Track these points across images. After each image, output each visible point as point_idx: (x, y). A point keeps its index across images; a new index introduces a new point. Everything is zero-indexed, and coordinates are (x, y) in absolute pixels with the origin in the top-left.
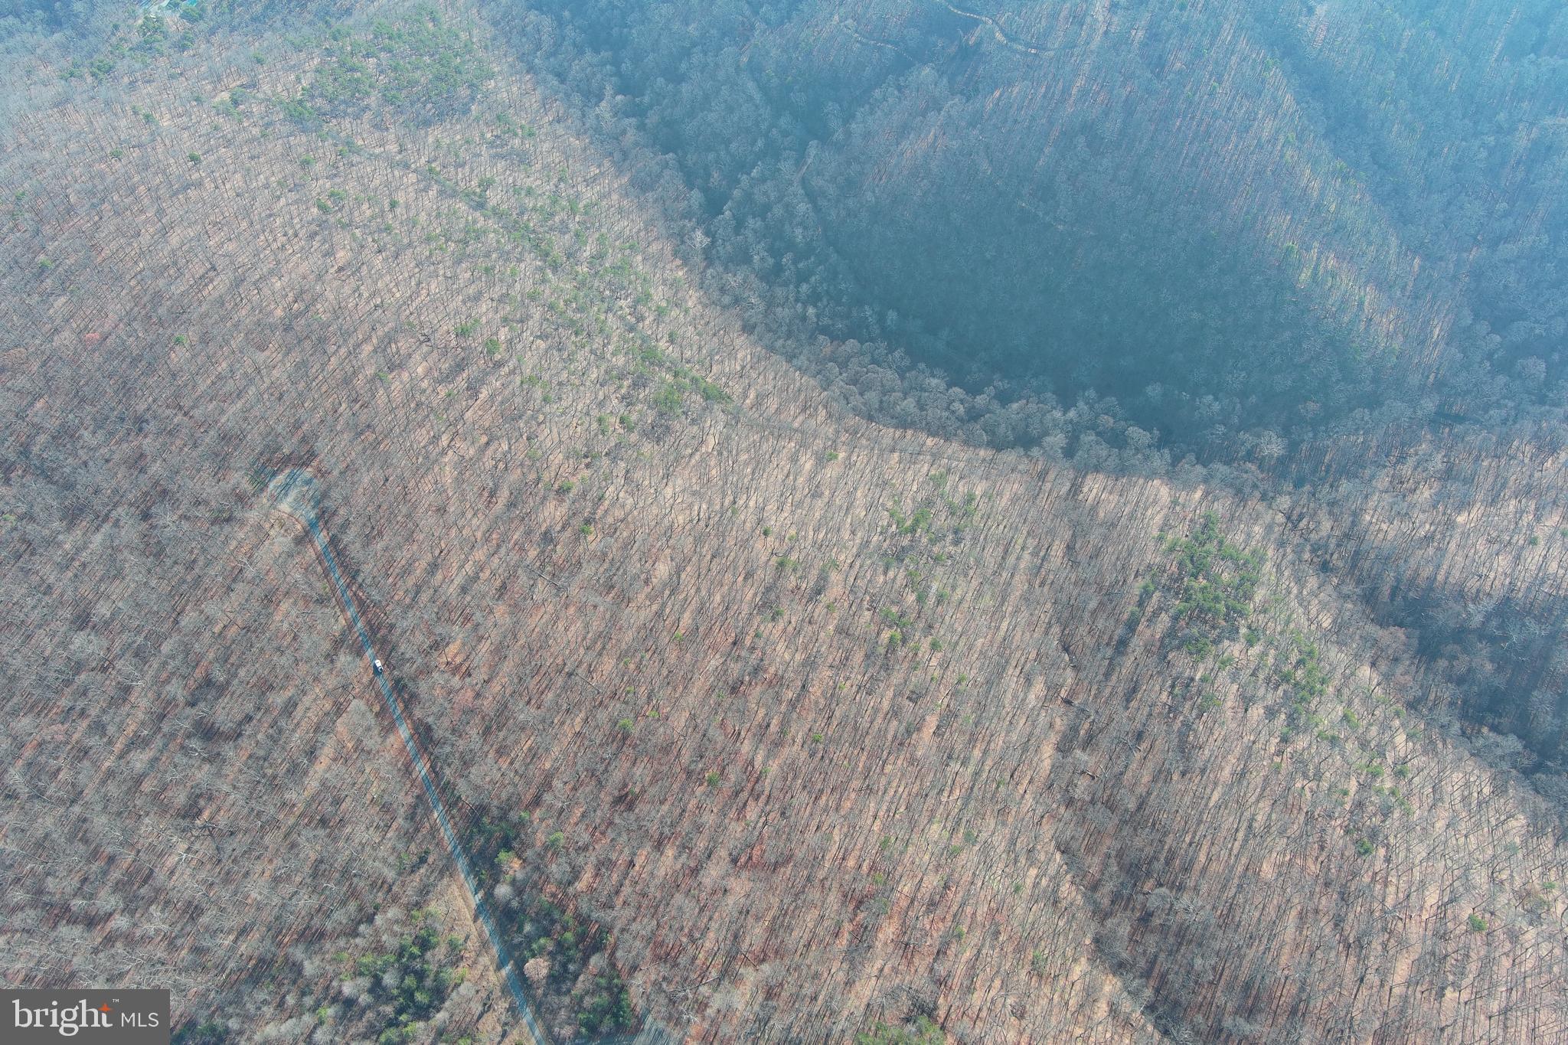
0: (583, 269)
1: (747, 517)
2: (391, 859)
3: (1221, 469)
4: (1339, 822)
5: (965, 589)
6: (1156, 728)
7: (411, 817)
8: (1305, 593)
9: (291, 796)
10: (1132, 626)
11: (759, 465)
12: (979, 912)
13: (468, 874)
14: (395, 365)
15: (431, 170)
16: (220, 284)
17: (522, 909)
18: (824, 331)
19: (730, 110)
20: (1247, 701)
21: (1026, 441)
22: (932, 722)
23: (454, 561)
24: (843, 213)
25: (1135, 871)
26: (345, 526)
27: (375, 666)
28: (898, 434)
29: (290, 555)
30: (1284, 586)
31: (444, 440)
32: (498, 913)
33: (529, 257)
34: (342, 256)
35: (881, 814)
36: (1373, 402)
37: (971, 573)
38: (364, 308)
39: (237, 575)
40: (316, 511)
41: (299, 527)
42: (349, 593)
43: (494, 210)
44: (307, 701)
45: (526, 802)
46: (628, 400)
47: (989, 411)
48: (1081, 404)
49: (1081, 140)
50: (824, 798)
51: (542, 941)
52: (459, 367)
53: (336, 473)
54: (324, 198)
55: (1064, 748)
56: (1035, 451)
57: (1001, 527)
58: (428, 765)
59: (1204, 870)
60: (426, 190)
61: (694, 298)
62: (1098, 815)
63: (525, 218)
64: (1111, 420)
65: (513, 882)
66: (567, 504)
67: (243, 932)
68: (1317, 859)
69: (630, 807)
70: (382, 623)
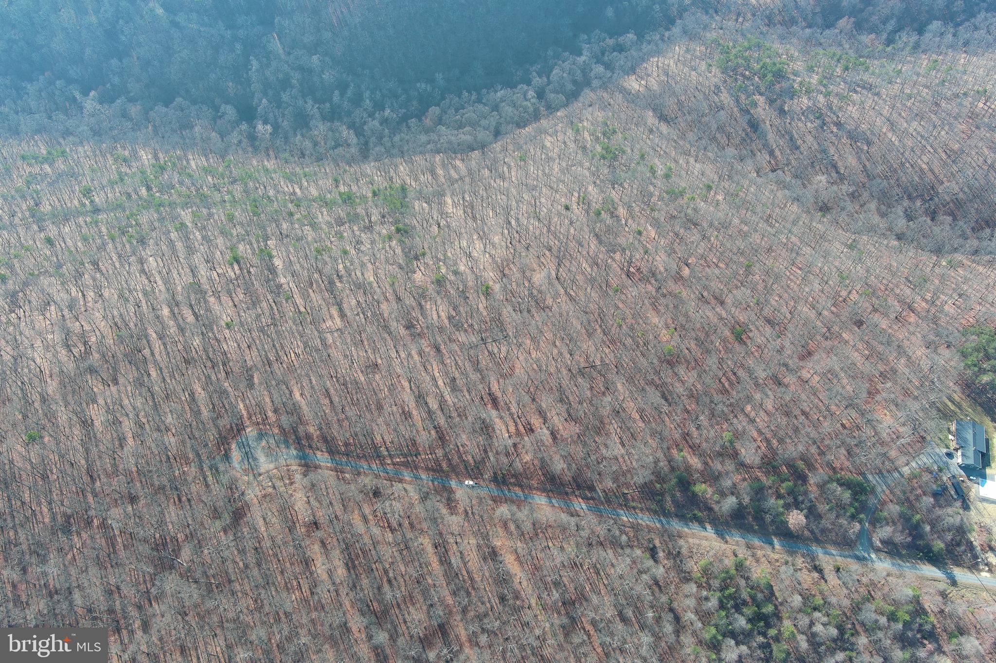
13: (688, 525)
27: (469, 487)
32: (733, 523)
42: (390, 467)
51: (780, 503)
70: (437, 460)
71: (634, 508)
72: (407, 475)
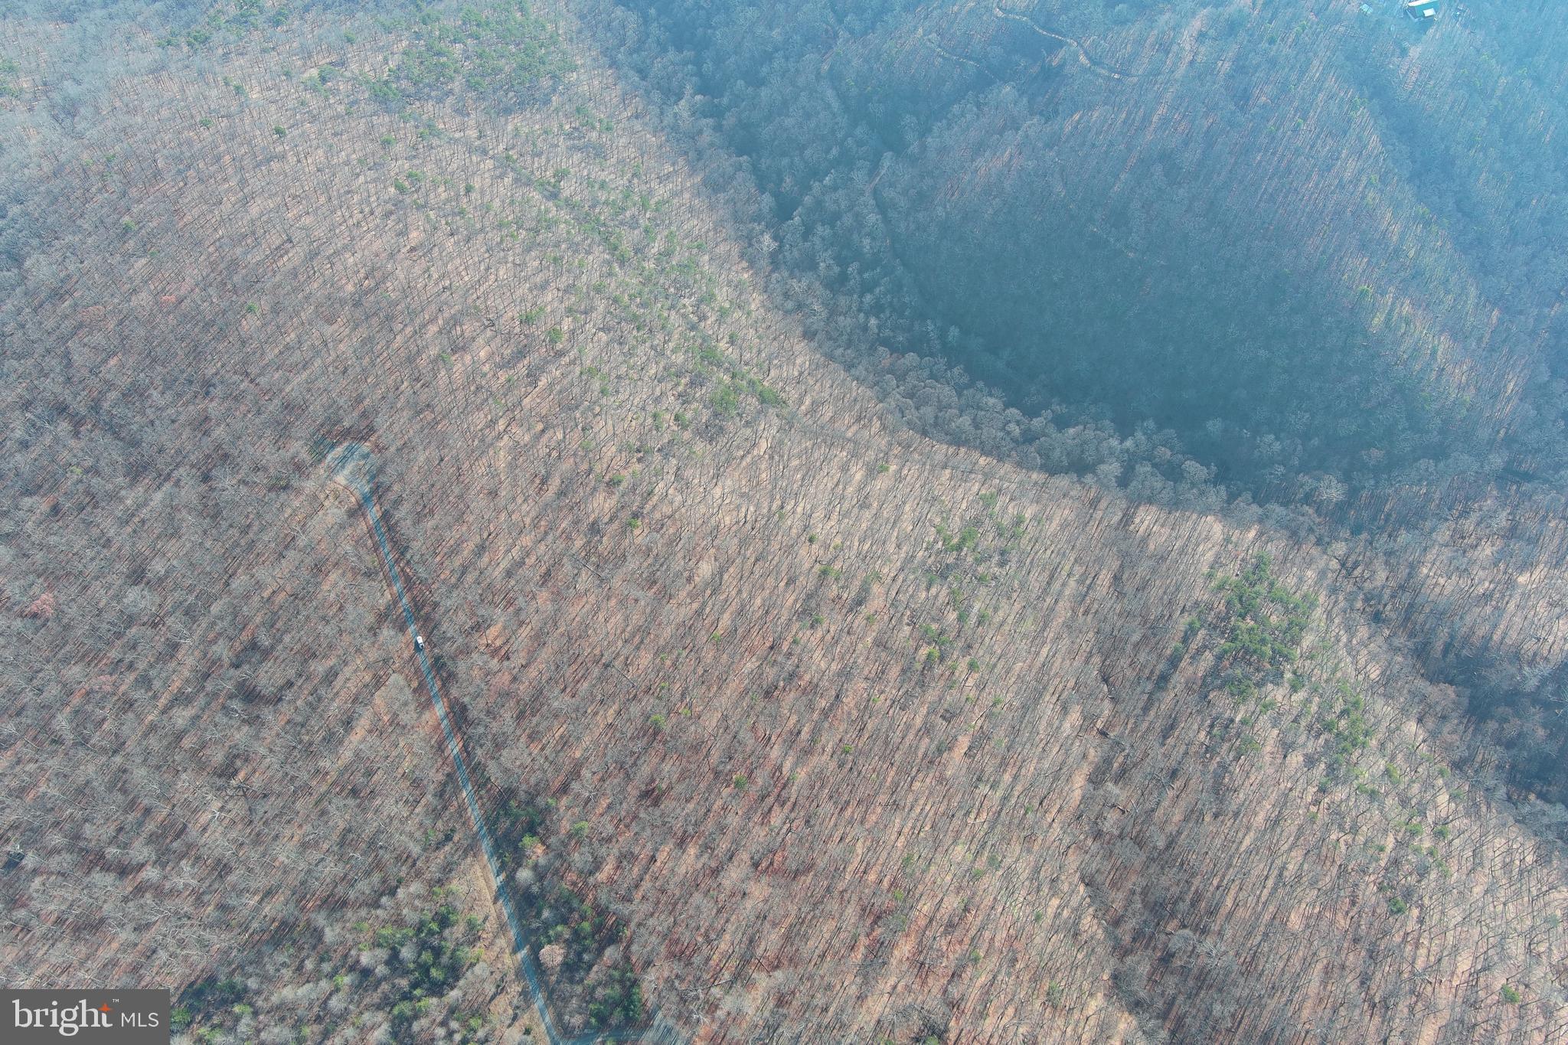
0: (650, 265)
1: (793, 523)
2: (418, 835)
3: (1278, 510)
4: (1372, 878)
5: (1007, 611)
6: (1192, 766)
7: (440, 794)
8: (1354, 642)
9: (325, 764)
10: (1174, 662)
11: (810, 471)
12: (998, 938)
13: (492, 856)
14: (459, 347)
15: (508, 158)
16: (294, 257)
17: (542, 895)
18: (885, 342)
19: (808, 116)
20: (1286, 747)
21: (1080, 466)
22: (964, 742)
23: (502, 545)
24: (912, 227)
25: (1159, 910)
26: (398, 502)
27: (416, 642)
28: (951, 450)
29: (342, 527)
30: (1334, 634)
31: (501, 425)
32: (518, 897)
33: (597, 250)
34: (415, 236)
35: (906, 830)
36: (1439, 453)
37: (1015, 595)
38: (432, 289)
39: (289, 542)
40: (371, 485)
41: (353, 500)
42: (397, 569)
43: (567, 200)
44: (347, 671)
45: (553, 789)
46: (684, 398)
47: (1044, 435)
48: (1139, 435)
49: (1158, 169)
50: (850, 810)
51: (559, 928)
52: (521, 354)
53: (393, 449)
54: (401, 179)
55: (1096, 780)
56: (1089, 479)
57: (1049, 552)
58: (461, 744)
59: (1231, 914)
60: (501, 177)
61: (757, 301)
62: (1125, 850)
63: (597, 211)
64: (1169, 453)
65: (535, 867)
66: (615, 498)
67: (269, 893)
68: (1347, 913)
69: (656, 803)
70: (427, 600)
71: (480, 796)
72: (397, 587)
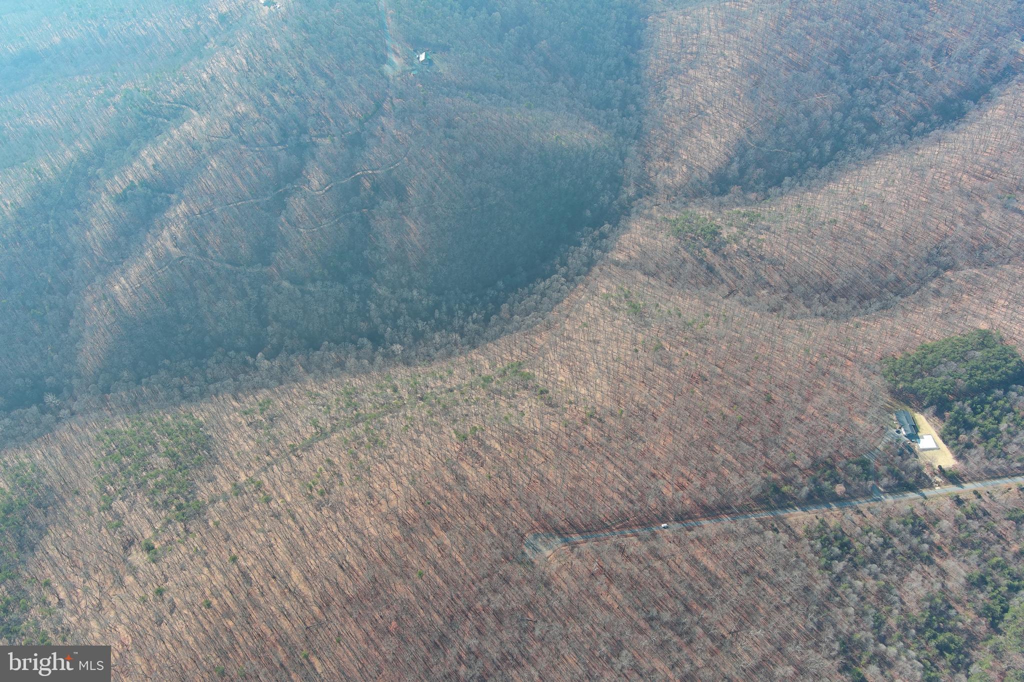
13: (786, 510)
27: (664, 528)
32: (809, 502)
40: (557, 537)
41: (564, 547)
70: (640, 518)
71: (756, 511)
72: (628, 532)
